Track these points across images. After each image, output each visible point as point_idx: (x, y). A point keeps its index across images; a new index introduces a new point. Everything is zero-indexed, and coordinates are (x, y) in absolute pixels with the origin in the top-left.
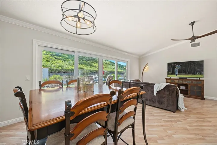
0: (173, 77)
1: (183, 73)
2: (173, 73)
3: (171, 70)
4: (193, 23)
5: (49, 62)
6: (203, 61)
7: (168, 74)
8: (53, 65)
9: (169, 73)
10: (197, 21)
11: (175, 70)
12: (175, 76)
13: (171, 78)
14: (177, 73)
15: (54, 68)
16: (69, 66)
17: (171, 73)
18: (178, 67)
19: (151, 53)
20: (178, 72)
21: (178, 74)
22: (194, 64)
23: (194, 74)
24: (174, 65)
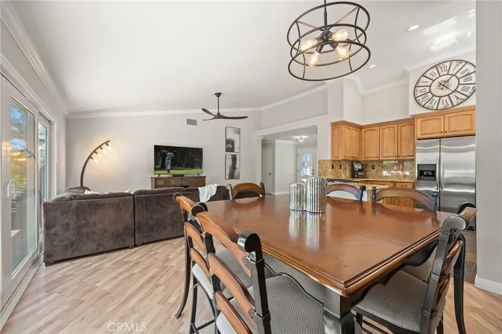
0: (164, 174)
1: (178, 166)
2: (163, 167)
3: (160, 162)
4: (218, 95)
6: (201, 149)
7: (156, 169)
9: (157, 167)
11: (166, 161)
12: (166, 172)
13: (161, 176)
14: (169, 167)
17: (159, 167)
18: (170, 155)
20: (171, 165)
21: (171, 169)
23: (192, 167)
24: (164, 151)
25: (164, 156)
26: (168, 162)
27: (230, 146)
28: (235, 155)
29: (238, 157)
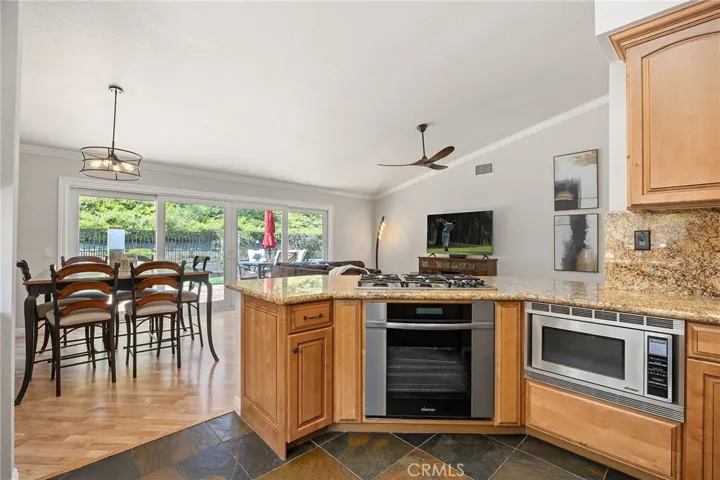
0: (441, 254)
3: (435, 235)
4: (423, 128)
5: (131, 209)
6: (491, 213)
7: (429, 246)
8: (144, 219)
9: (431, 243)
10: (430, 124)
11: (444, 234)
12: (443, 250)
14: (447, 244)
15: (146, 228)
16: (193, 221)
17: (434, 243)
18: (448, 226)
19: (398, 188)
20: (450, 240)
21: (450, 246)
22: (479, 219)
23: (478, 243)
24: (441, 220)
25: (440, 227)
26: (446, 235)
27: (566, 196)
28: (583, 217)
29: (591, 220)
